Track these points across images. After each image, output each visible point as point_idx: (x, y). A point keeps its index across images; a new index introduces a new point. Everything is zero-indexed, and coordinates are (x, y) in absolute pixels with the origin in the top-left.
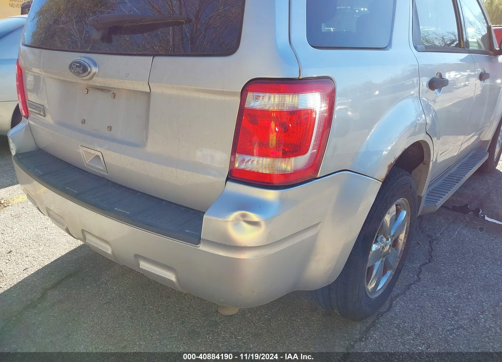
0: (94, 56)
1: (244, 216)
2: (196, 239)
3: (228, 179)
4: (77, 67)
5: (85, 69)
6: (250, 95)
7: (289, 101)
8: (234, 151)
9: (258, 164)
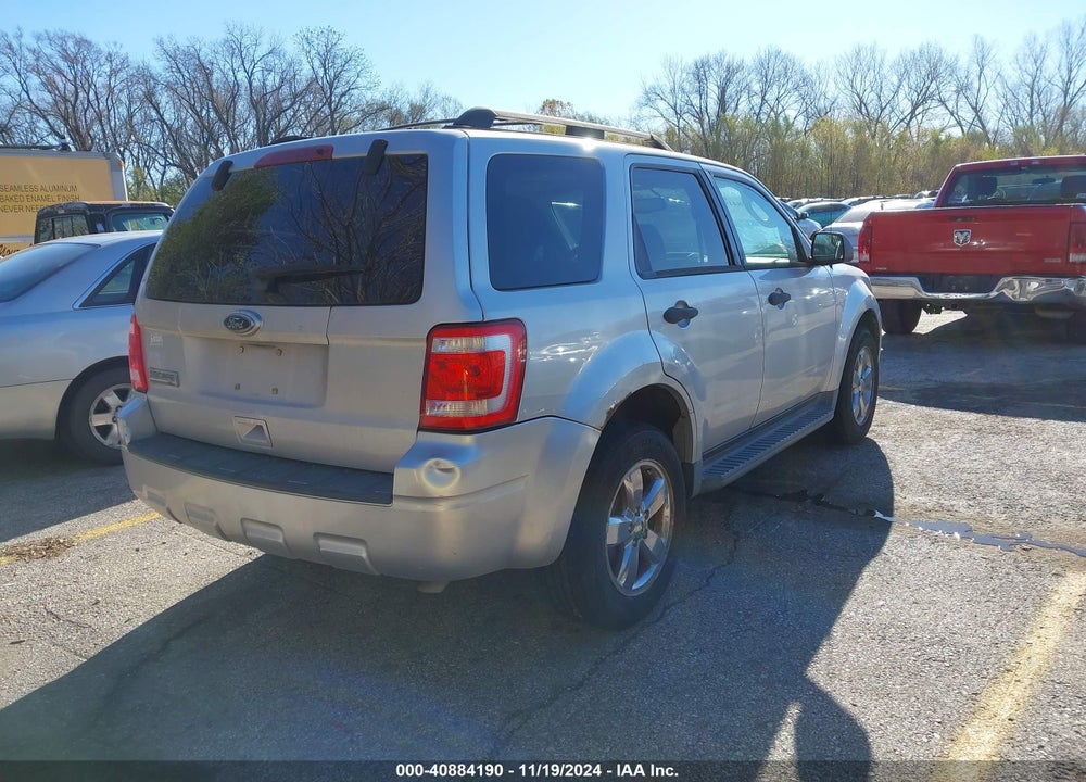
0: (257, 309)
1: (437, 463)
2: (387, 498)
3: (419, 429)
4: (236, 321)
5: (247, 324)
6: (436, 341)
7: (478, 343)
8: (424, 396)
9: (451, 409)
